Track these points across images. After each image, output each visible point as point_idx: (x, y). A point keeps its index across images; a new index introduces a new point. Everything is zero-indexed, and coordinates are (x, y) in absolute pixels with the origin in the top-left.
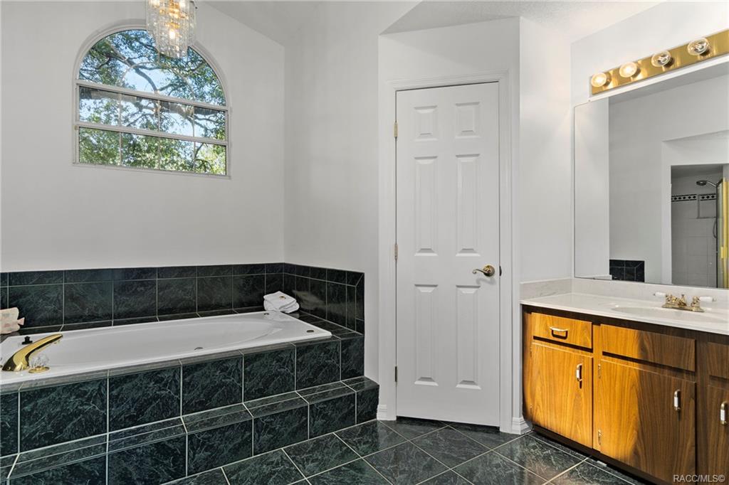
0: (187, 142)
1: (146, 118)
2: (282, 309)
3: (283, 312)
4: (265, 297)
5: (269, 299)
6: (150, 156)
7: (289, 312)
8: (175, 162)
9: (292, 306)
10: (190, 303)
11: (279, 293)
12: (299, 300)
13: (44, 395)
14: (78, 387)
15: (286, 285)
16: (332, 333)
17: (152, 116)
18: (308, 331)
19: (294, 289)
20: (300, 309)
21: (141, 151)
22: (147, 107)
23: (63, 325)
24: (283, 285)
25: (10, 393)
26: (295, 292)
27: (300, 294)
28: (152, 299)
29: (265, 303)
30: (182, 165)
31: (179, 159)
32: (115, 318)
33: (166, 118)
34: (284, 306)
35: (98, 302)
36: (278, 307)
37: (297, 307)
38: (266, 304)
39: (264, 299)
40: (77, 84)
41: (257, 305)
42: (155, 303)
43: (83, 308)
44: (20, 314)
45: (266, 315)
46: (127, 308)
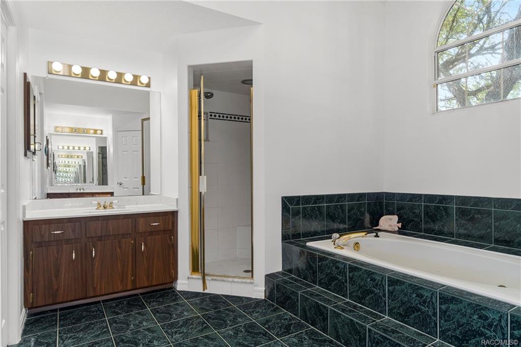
23: (422, 234)
28: (488, 227)
32: (456, 238)
35: (444, 221)
40: (435, 52)
42: (491, 232)
43: (435, 224)
46: (466, 232)
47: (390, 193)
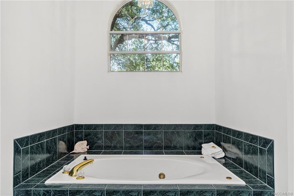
0: (170, 54)
1: (152, 45)
2: (213, 156)
3: (213, 158)
4: (203, 145)
5: (205, 148)
6: (154, 63)
7: (217, 158)
8: (165, 65)
9: (219, 154)
10: (160, 145)
11: (212, 144)
12: (225, 150)
13: (78, 194)
14: (92, 193)
15: (216, 139)
16: (246, 183)
17: (154, 43)
18: (227, 178)
19: (221, 142)
20: (225, 156)
21: (150, 61)
22: (151, 40)
23: (103, 151)
24: (215, 138)
25: (65, 190)
26: (222, 143)
27: (226, 145)
28: (141, 141)
29: (203, 149)
30: (168, 66)
31: (166, 63)
32: (124, 150)
33: (160, 44)
34: (214, 153)
35: (117, 140)
36: (211, 154)
37: (223, 155)
38: (203, 151)
39: (202, 147)
40: (110, 33)
41: (197, 150)
42: (143, 143)
43: (111, 143)
44: (87, 144)
45: (202, 158)
46: (130, 145)
47: (80, 125)
